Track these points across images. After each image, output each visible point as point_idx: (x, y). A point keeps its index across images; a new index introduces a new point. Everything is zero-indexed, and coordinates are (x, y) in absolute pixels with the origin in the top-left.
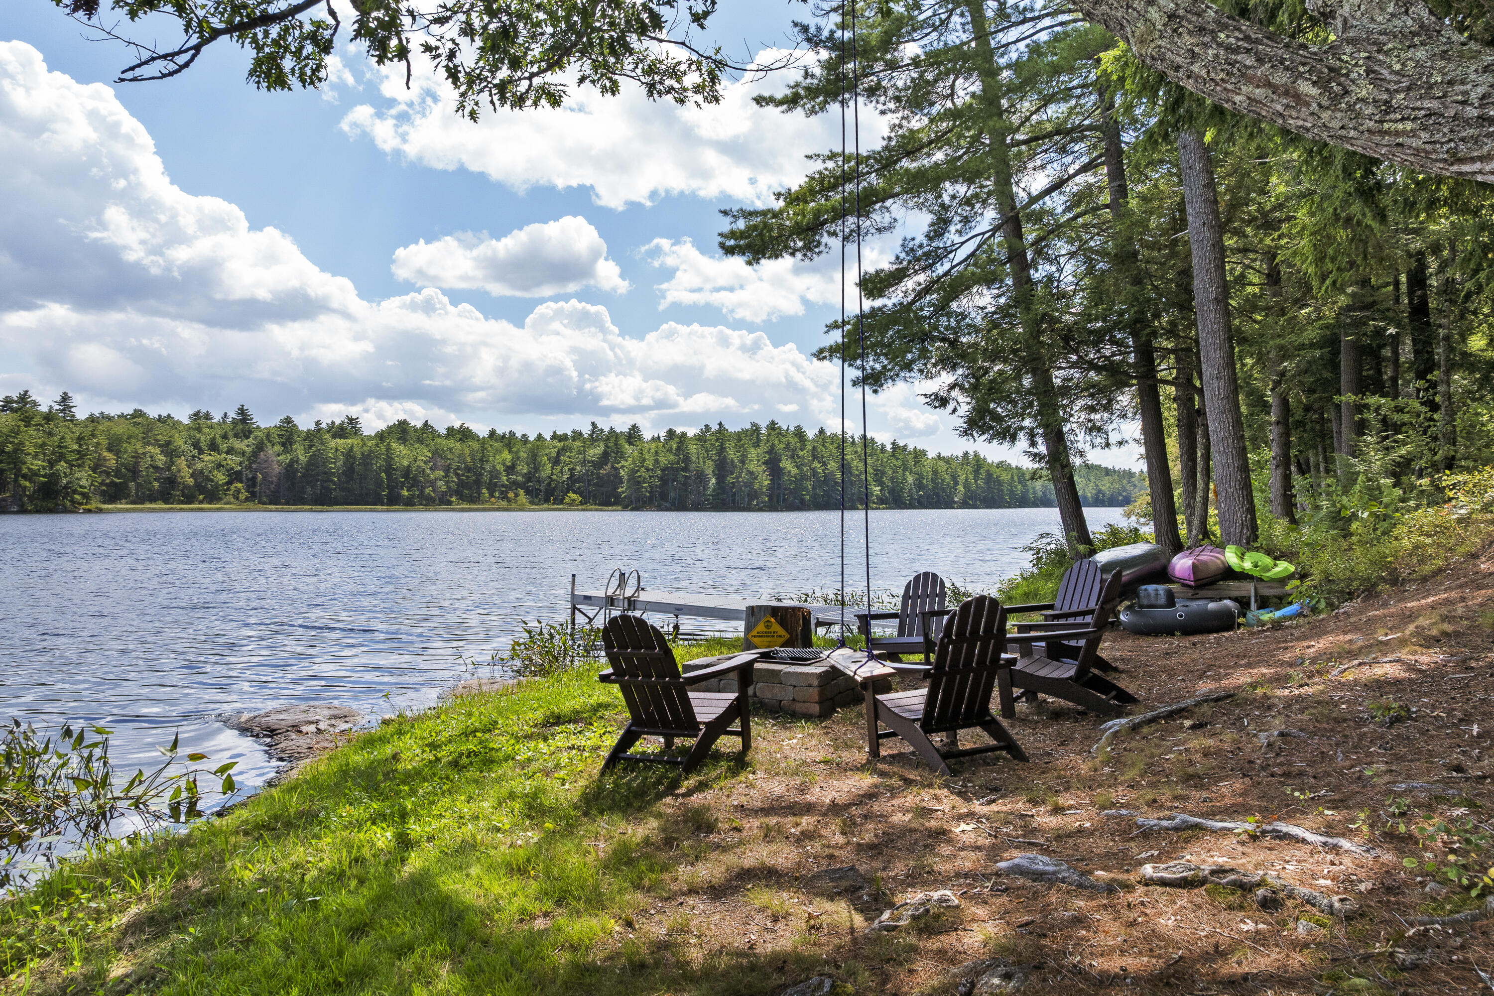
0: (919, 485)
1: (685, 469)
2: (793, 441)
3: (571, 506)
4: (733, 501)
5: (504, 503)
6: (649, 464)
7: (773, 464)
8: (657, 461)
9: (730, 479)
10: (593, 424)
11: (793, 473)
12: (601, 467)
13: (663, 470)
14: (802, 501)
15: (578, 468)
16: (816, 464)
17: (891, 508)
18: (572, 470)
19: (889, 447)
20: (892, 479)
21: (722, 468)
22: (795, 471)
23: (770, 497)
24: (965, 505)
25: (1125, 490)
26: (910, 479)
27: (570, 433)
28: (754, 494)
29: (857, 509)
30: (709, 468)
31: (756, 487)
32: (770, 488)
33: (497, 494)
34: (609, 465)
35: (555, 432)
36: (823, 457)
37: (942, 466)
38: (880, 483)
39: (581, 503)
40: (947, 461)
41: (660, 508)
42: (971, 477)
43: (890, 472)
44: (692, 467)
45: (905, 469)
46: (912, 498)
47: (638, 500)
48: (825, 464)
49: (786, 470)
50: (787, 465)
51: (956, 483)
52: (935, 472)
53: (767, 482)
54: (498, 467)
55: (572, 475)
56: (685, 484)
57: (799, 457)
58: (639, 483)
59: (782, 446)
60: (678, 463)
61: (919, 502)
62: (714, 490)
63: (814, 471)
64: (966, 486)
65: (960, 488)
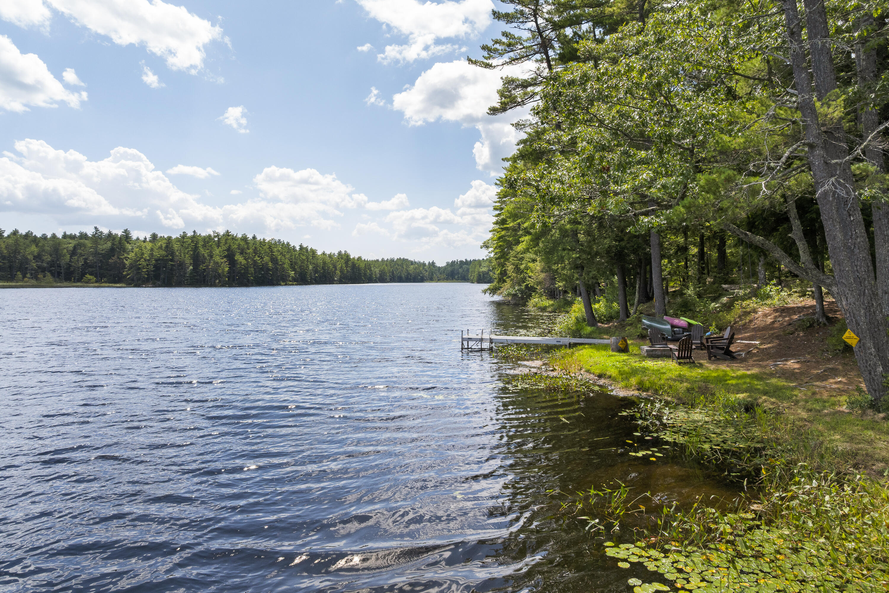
0: (316, 271)
1: (172, 260)
2: (242, 243)
3: (87, 284)
4: (204, 280)
5: (34, 282)
6: (147, 256)
7: (230, 257)
8: (152, 255)
9: (202, 267)
10: (96, 228)
11: (243, 263)
12: (110, 258)
13: (156, 260)
14: (248, 280)
15: (91, 258)
16: (257, 258)
17: (300, 285)
18: (86, 259)
19: (298, 248)
20: (300, 267)
21: (197, 259)
22: (244, 262)
23: (229, 277)
24: (341, 282)
25: (422, 273)
26: (311, 267)
27: (78, 234)
28: (219, 276)
29: (280, 285)
30: (188, 260)
31: (220, 271)
32: (229, 272)
33: (28, 275)
34: (116, 256)
35: (65, 233)
36: (260, 253)
37: (328, 260)
38: (294, 269)
39: (96, 282)
40: (330, 256)
41: (155, 286)
42: (344, 266)
43: (300, 263)
44: (176, 258)
45: (307, 261)
46: (311, 278)
47: (139, 279)
48: (262, 258)
49: (239, 262)
50: (239, 258)
51: (336, 269)
52: (324, 263)
53: (227, 269)
54: (29, 257)
55: (85, 262)
56: (171, 270)
57: (246, 253)
58: (139, 269)
59: (236, 246)
60: (167, 256)
61: (315, 280)
62: (191, 273)
63: (255, 262)
64: (342, 271)
65: (338, 272)
